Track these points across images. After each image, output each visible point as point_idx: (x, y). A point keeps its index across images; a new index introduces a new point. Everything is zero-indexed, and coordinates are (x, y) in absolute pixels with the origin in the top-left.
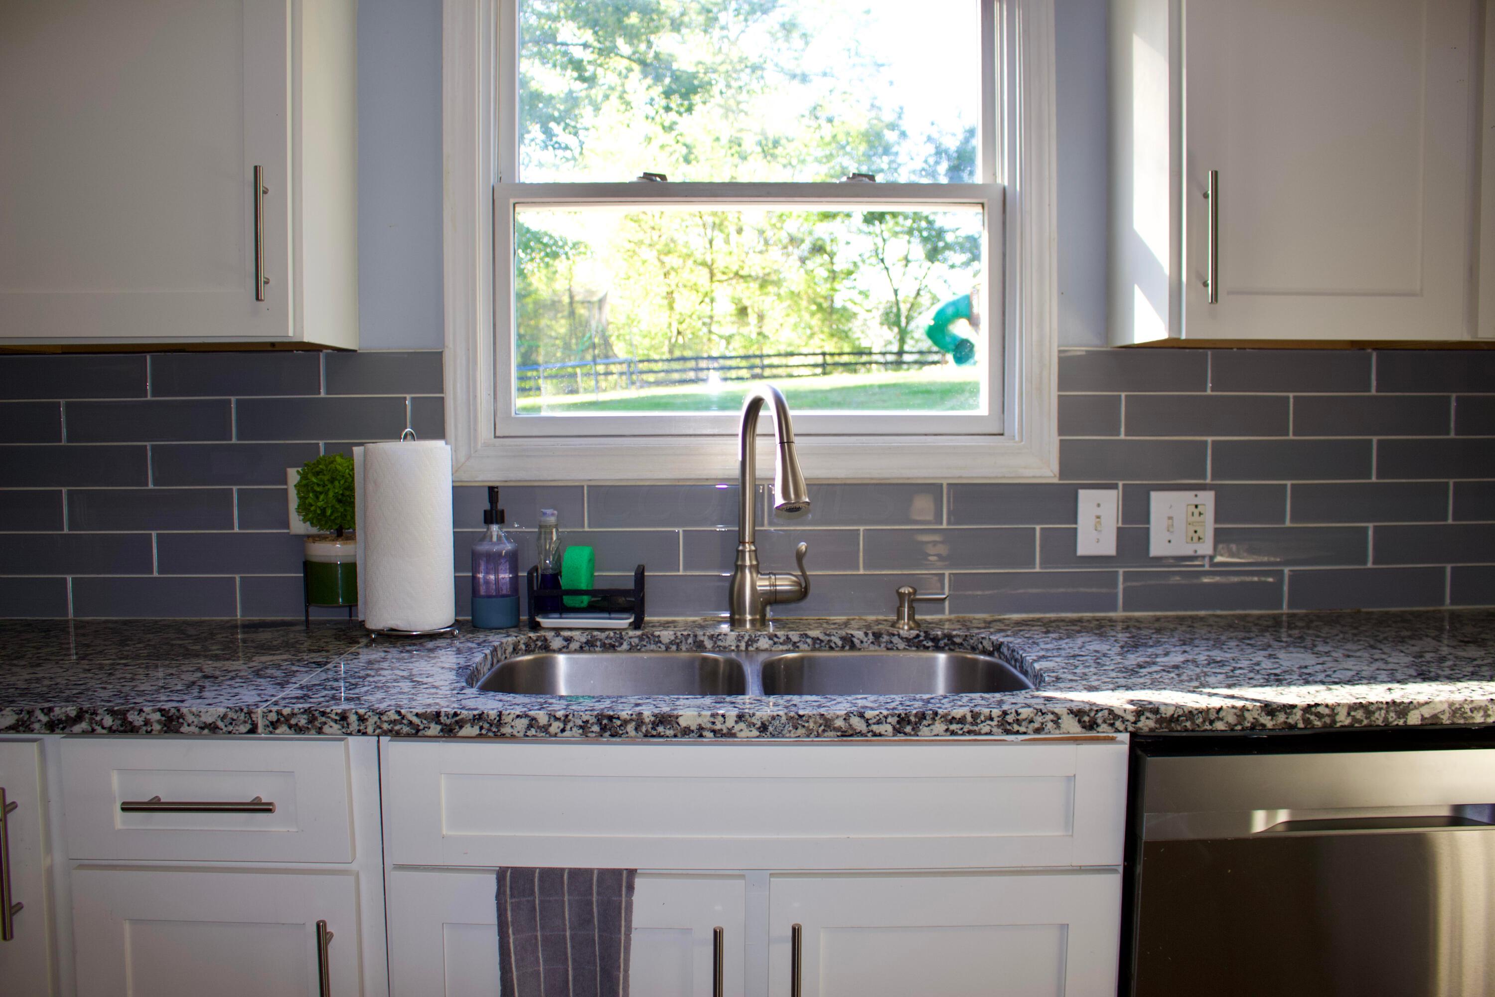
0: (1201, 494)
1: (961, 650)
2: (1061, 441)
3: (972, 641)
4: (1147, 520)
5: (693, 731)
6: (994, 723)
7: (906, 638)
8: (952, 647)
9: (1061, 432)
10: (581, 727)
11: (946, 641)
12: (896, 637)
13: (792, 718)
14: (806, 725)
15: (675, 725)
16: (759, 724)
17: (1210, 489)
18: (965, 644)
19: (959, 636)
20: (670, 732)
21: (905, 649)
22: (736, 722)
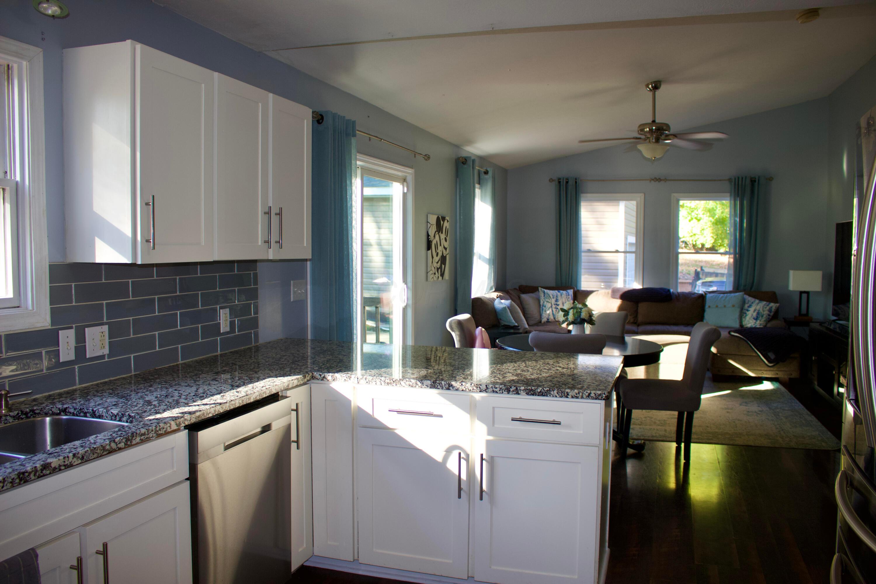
0: (103, 327)
1: (40, 416)
2: (51, 308)
3: (45, 410)
4: (85, 342)
5: (57, 468)
6: (153, 432)
7: (13, 416)
8: (34, 416)
9: (51, 304)
10: (11, 482)
11: (31, 413)
12: (9, 416)
13: (92, 450)
14: (97, 451)
15: (50, 468)
16: (81, 456)
17: (106, 324)
18: (41, 412)
19: (38, 409)
20: (48, 472)
21: (13, 421)
22: (73, 458)
